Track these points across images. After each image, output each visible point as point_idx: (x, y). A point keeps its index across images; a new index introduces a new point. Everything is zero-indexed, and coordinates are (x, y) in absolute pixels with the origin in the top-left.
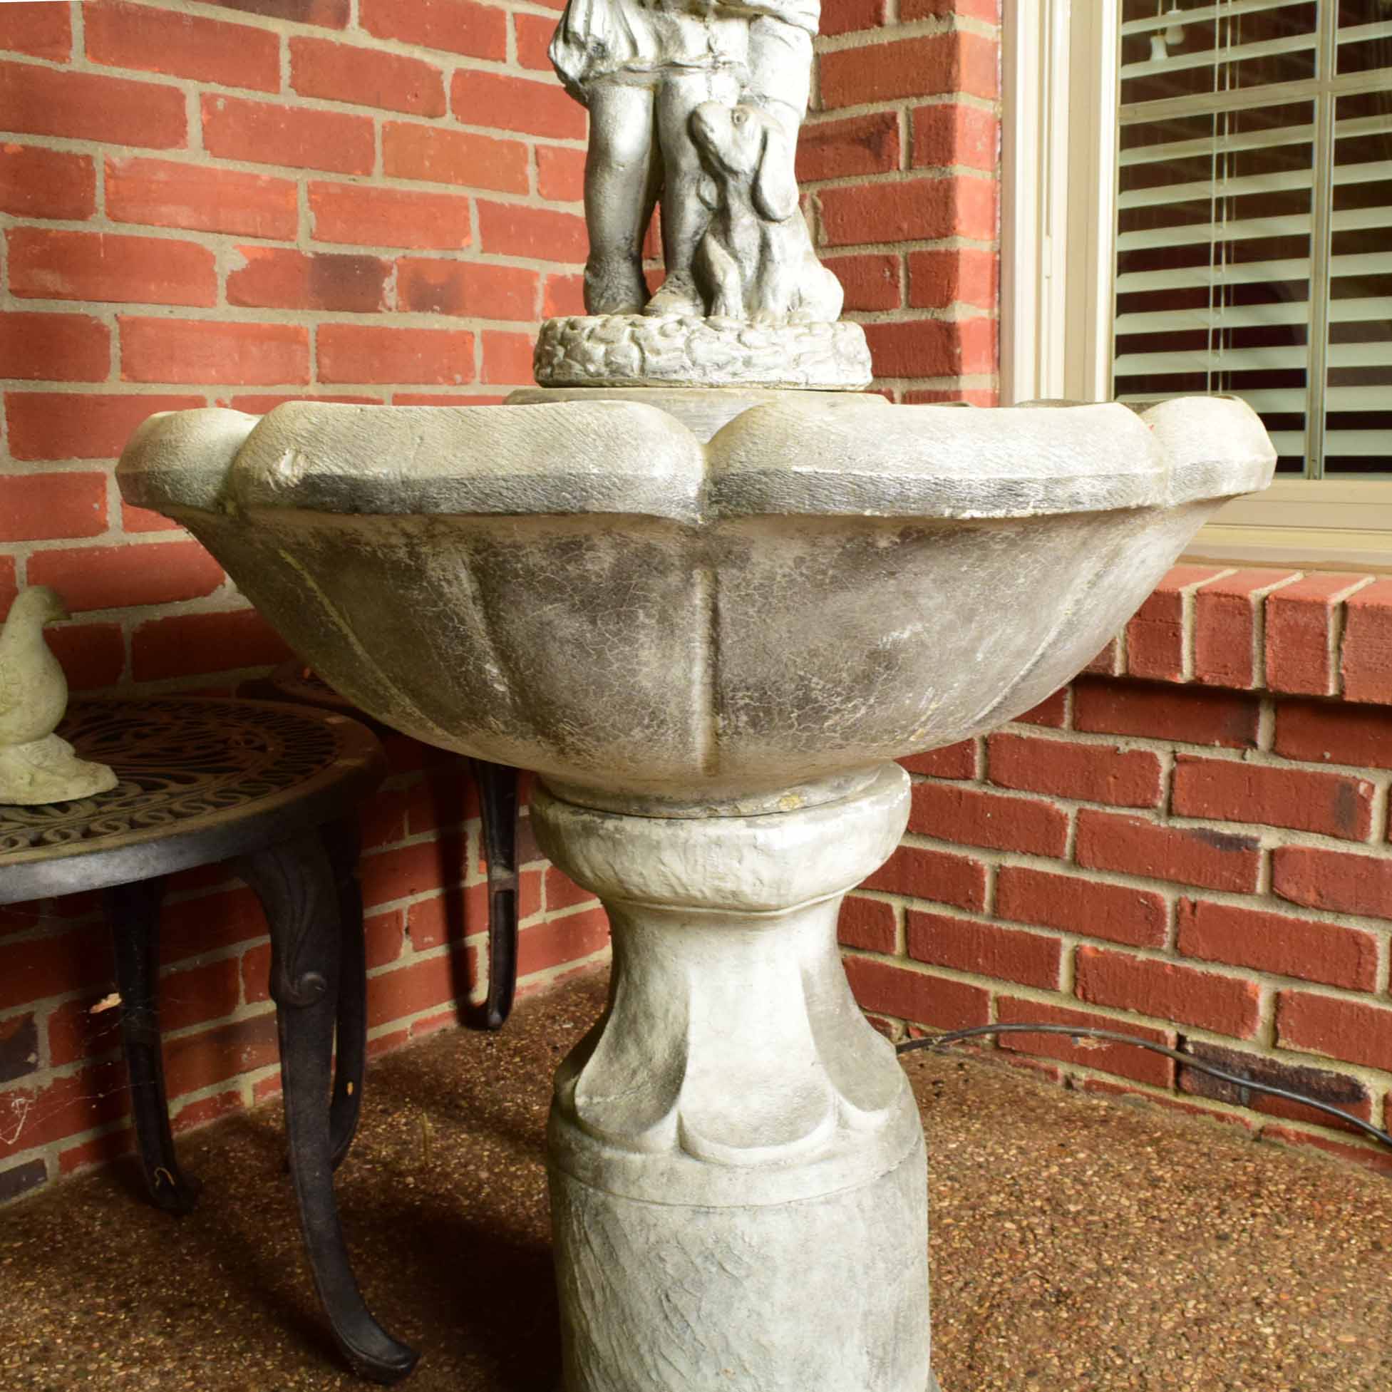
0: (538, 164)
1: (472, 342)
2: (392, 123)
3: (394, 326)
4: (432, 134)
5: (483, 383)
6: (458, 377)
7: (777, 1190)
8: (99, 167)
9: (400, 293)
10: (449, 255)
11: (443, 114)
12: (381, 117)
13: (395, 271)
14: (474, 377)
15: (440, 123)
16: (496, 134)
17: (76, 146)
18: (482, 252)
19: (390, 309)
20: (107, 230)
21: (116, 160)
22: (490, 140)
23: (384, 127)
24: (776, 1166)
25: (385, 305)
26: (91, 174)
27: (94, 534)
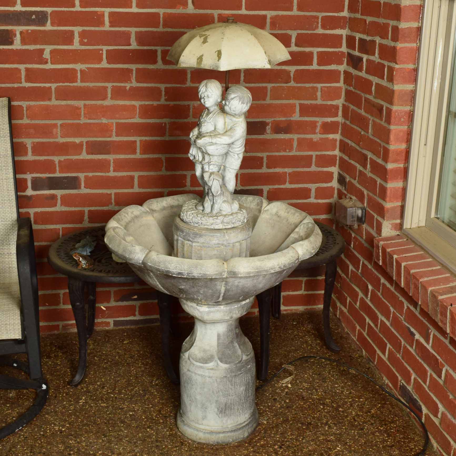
0: (321, 92)
1: (293, 141)
2: (273, 87)
3: (268, 138)
4: (285, 87)
5: (296, 151)
6: (288, 151)
7: (200, 372)
8: (191, 107)
9: (271, 130)
10: (289, 119)
11: (290, 82)
12: (269, 86)
13: (270, 124)
14: (293, 150)
15: (289, 85)
16: (307, 85)
17: (186, 103)
18: (300, 117)
19: (268, 134)
20: (192, 121)
21: (196, 105)
22: (305, 87)
23: (271, 88)
24: (201, 367)
25: (266, 133)
26: (189, 109)
27: (183, 187)
